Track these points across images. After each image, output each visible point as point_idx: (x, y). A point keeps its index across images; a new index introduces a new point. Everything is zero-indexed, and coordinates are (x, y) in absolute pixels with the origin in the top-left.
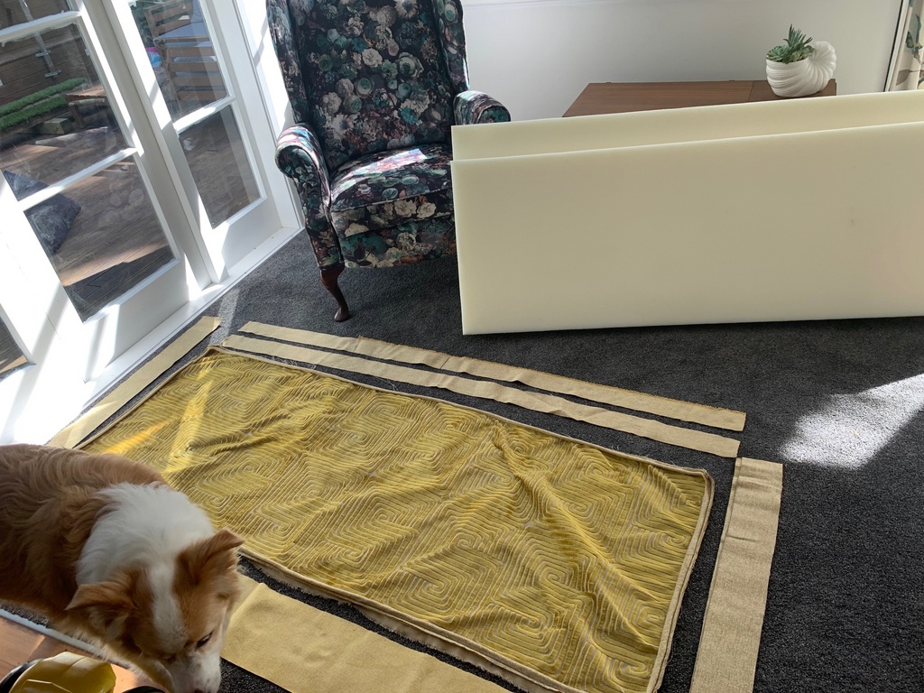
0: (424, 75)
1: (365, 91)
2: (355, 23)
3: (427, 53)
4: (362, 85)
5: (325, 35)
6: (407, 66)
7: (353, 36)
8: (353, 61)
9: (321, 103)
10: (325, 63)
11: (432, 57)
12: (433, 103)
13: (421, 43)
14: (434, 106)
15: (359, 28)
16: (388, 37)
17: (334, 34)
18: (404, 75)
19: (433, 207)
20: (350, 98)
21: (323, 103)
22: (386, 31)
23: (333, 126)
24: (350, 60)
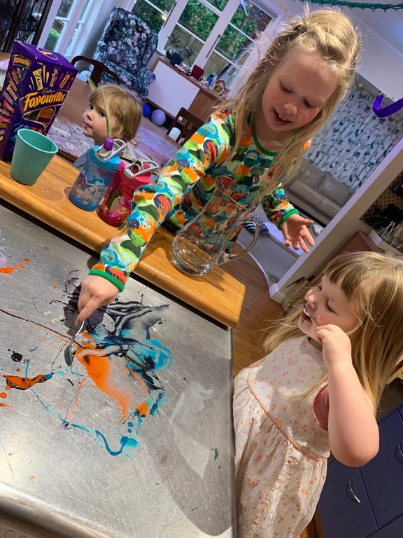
1: (124, 48)
9: (111, 41)
17: (124, 29)
19: (130, 83)
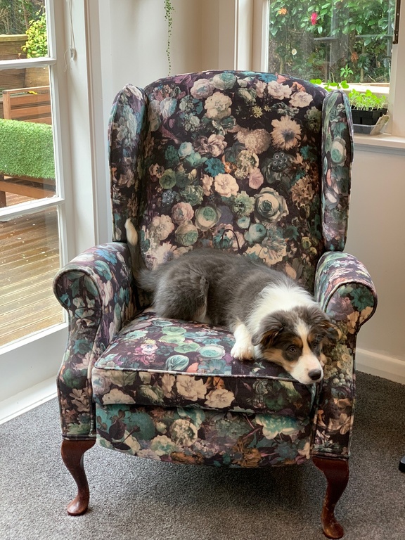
0: (287, 220)
2: (217, 142)
3: (299, 195)
4: (205, 214)
5: (177, 147)
6: (268, 205)
7: (210, 155)
8: (202, 185)
10: (168, 179)
11: (304, 200)
12: (291, 256)
13: (293, 180)
14: (290, 261)
15: (220, 148)
16: (254, 165)
18: (260, 215)
20: (185, 227)
21: (152, 225)
22: (253, 158)
23: (155, 255)
24: (198, 182)
